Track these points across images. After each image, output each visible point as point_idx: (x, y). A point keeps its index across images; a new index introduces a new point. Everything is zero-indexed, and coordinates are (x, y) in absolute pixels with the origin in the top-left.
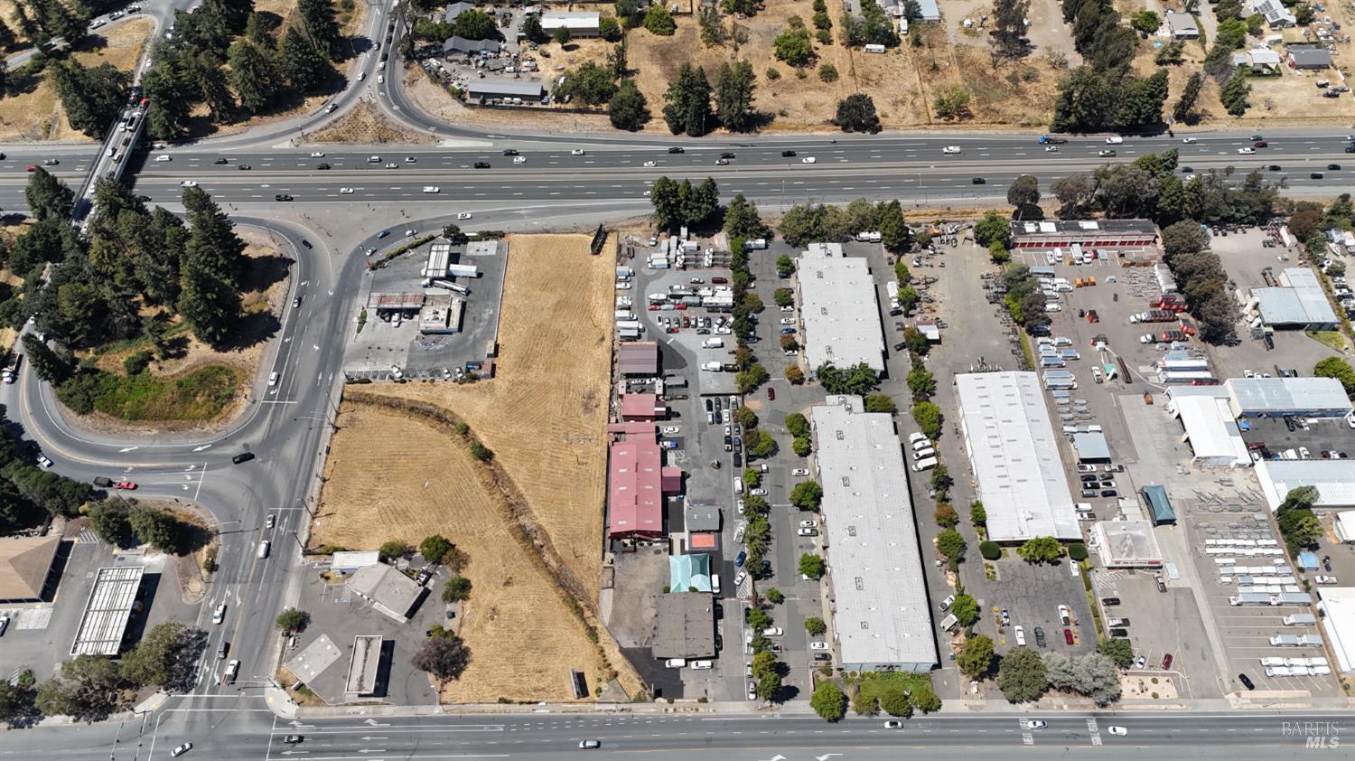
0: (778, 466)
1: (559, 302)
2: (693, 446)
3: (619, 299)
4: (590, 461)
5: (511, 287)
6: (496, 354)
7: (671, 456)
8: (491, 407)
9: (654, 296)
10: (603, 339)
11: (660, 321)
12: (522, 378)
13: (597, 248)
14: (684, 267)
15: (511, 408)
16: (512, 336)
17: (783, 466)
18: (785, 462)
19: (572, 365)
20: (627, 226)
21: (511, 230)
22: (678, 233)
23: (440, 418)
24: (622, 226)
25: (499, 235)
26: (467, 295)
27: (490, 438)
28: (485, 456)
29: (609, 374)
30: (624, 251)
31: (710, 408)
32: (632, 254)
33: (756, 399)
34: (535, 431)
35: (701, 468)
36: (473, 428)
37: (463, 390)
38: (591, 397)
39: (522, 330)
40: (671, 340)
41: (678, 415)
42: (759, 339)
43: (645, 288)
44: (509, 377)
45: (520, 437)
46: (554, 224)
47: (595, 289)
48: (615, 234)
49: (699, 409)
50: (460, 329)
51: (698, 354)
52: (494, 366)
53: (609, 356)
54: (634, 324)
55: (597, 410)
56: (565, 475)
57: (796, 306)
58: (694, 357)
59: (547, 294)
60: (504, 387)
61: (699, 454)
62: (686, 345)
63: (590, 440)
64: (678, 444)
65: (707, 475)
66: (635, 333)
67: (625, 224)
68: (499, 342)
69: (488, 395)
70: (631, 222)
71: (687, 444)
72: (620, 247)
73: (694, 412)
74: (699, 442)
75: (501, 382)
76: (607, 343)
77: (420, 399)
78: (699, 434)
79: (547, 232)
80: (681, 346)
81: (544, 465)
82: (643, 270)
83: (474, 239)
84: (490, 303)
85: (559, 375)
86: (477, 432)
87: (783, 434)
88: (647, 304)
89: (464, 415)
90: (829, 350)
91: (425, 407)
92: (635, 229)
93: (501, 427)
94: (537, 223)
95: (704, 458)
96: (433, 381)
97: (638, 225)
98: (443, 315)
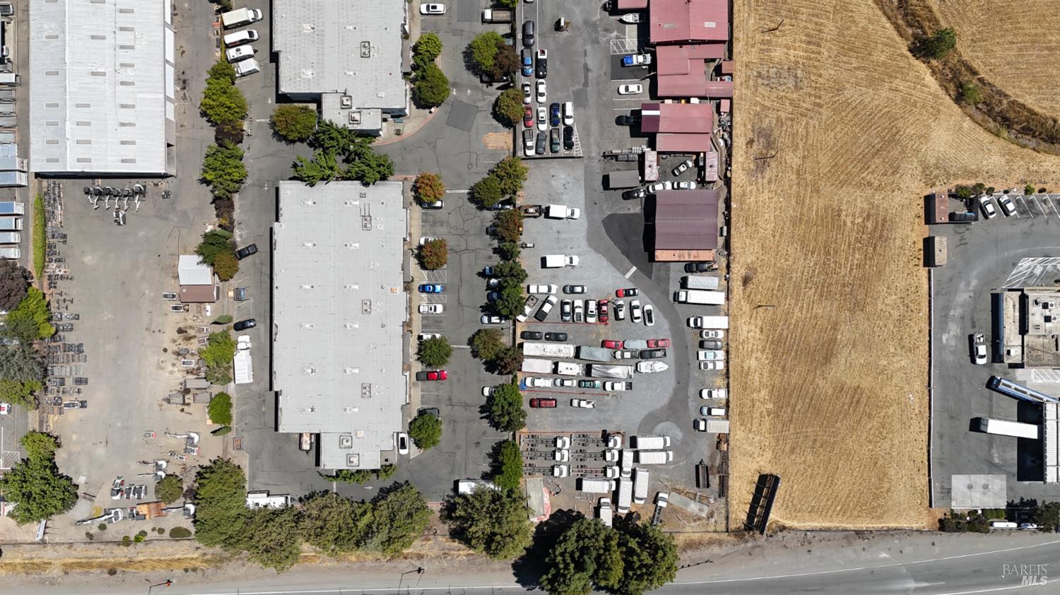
0: (465, 26)
1: (827, 360)
2: (596, 63)
3: (720, 366)
4: (759, 37)
5: (915, 397)
6: (929, 244)
7: (631, 40)
8: (924, 137)
9: (660, 366)
10: (746, 281)
11: (649, 313)
12: (878, 197)
13: (766, 486)
14: (606, 437)
15: (892, 139)
16: (901, 284)
17: (460, 26)
18: (456, 32)
19: (796, 222)
20: (711, 542)
21: (928, 539)
22: (616, 519)
23: (1006, 122)
24: (720, 543)
25: (951, 524)
26: (993, 378)
27: (919, 80)
28: (925, 48)
29: (734, 205)
30: (715, 481)
31: (569, 131)
32: (701, 475)
33: (494, 154)
34: (850, 93)
35: (586, 22)
36: (948, 101)
37: (974, 174)
38: (762, 161)
39: (887, 300)
40: (627, 276)
41: (620, 121)
42: (482, 274)
43: (676, 391)
44: (898, 198)
45: (873, 83)
46: (849, 552)
47: (764, 393)
48: (733, 526)
49: (586, 132)
50: (996, 300)
51: (584, 244)
52: (929, 218)
53: (736, 243)
54: (694, 297)
55: (750, 135)
56: (797, 12)
57: (414, 342)
58: (592, 240)
59: (851, 382)
60: (907, 178)
61: (588, 48)
62: (605, 262)
63: (760, 75)
64: (621, 67)
65: (577, 10)
66: (693, 280)
67: (716, 549)
68: (923, 272)
69: (933, 161)
70: (705, 553)
71: (606, 68)
72: (723, 491)
73: (594, 127)
74: (587, 69)
75: (912, 189)
76: (738, 270)
77: (1042, 156)
78: (586, 84)
79: (859, 533)
80: (612, 261)
81: (830, 28)
82: (679, 434)
83: (996, 513)
84: (949, 358)
85: (819, 203)
86: (941, 92)
87: (455, 85)
88: (670, 351)
89: (967, 124)
90: (366, 219)
91: (1033, 143)
92: (696, 537)
93: (904, 100)
94: (882, 555)
95: (580, 41)
96: (1028, 191)
97: (690, 545)
98: (1035, 315)
